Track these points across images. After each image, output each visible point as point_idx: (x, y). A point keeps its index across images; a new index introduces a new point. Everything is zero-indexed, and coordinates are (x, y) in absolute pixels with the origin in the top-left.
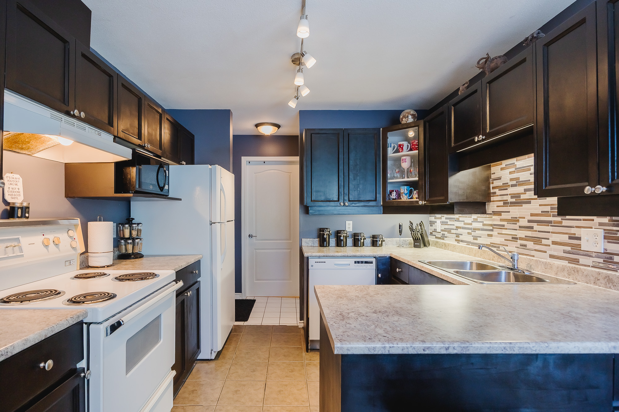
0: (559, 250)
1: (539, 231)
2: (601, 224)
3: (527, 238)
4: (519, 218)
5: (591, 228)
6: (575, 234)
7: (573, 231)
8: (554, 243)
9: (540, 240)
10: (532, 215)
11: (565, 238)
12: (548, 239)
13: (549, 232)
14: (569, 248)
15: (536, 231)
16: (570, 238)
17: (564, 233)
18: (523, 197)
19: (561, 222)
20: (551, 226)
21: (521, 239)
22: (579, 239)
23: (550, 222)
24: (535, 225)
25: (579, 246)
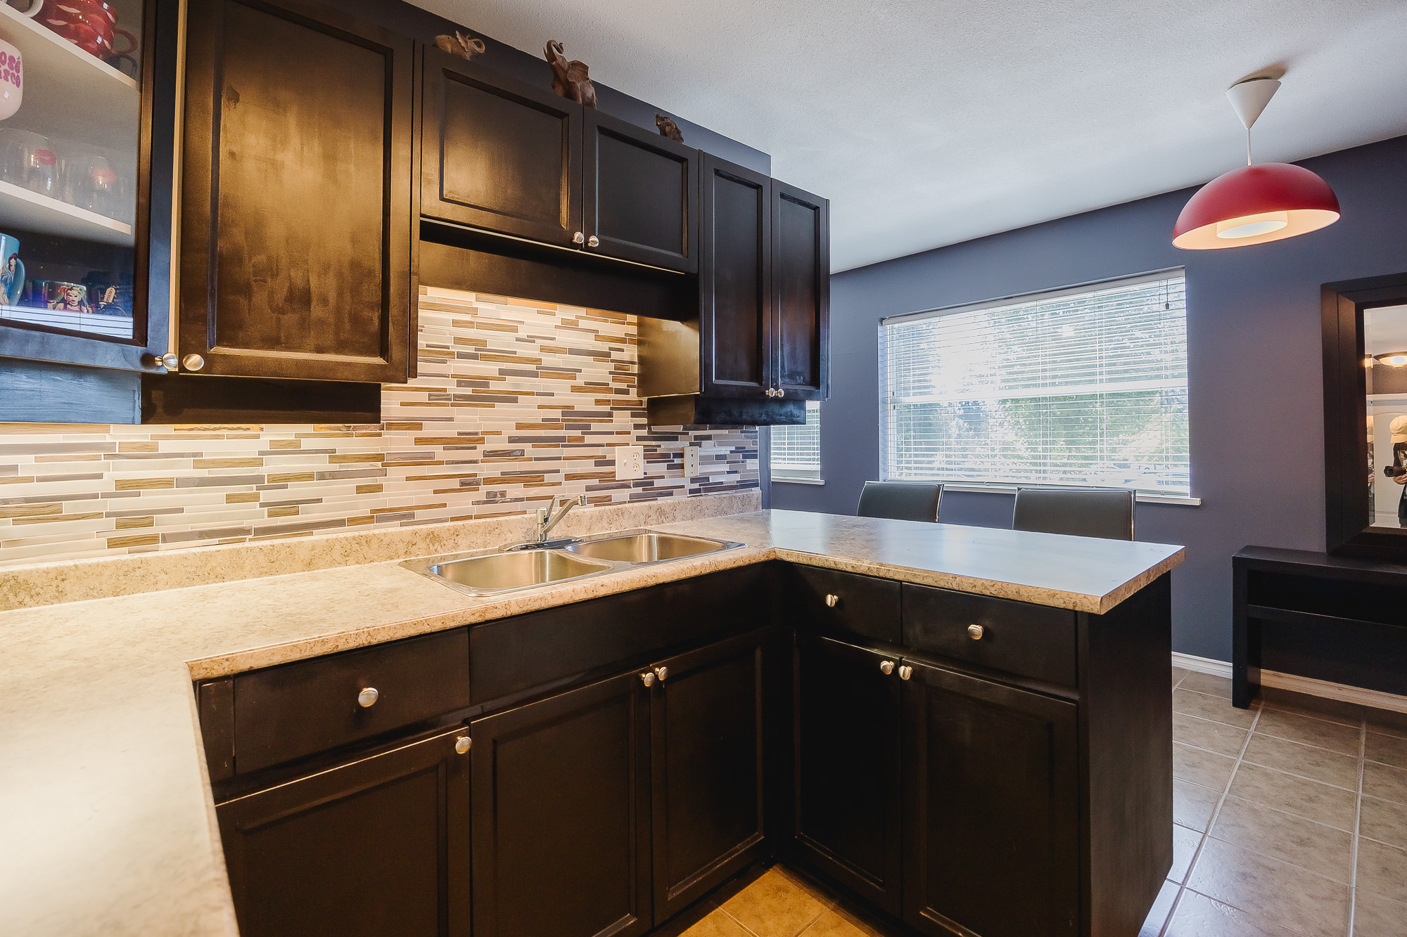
0: (576, 490)
1: (536, 459)
2: (639, 438)
3: (507, 478)
4: (483, 433)
5: (628, 444)
6: (605, 457)
7: (599, 452)
8: (569, 477)
9: (540, 476)
10: (519, 426)
11: (589, 466)
12: (558, 471)
13: (559, 458)
14: (595, 482)
15: (530, 459)
16: (597, 464)
17: (586, 457)
18: (494, 386)
19: (582, 439)
20: (563, 446)
21: (489, 481)
22: (612, 463)
23: (562, 439)
24: (528, 448)
25: (612, 475)
